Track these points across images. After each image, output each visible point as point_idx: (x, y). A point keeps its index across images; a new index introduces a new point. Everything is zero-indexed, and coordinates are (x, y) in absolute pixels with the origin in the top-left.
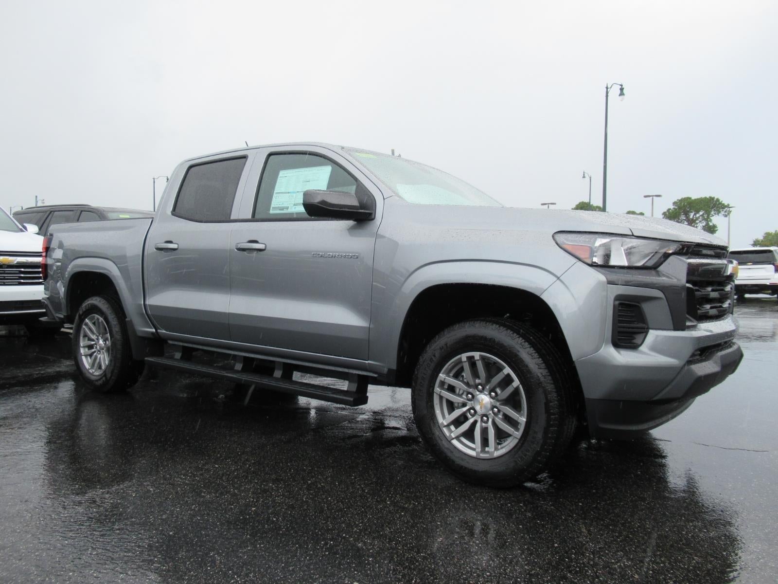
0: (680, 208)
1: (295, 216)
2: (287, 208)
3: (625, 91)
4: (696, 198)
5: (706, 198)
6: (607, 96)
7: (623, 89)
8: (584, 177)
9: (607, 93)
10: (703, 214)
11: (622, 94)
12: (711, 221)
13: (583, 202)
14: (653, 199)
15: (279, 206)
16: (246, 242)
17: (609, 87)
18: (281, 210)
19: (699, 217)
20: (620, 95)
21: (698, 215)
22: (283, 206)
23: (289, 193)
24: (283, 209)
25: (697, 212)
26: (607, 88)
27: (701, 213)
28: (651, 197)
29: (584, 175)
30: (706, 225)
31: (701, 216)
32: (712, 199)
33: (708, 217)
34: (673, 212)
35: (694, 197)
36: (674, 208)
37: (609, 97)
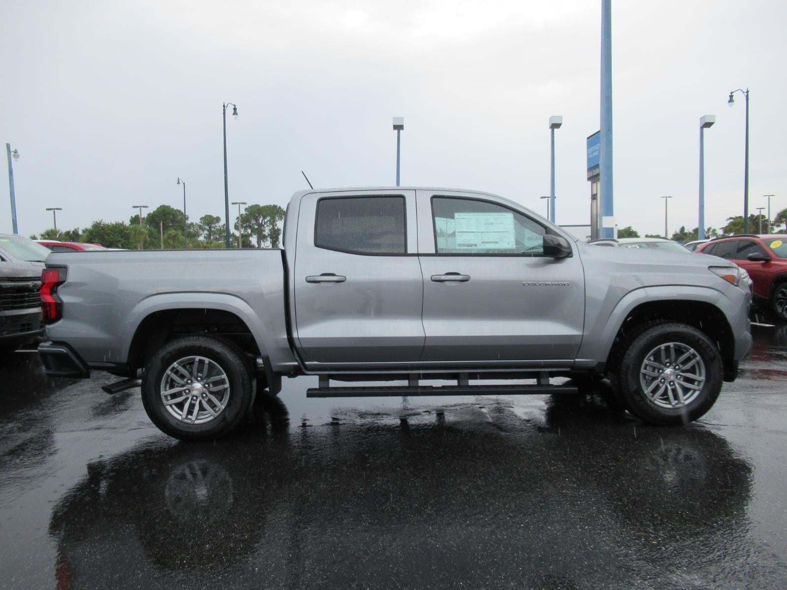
0: (251, 214)
1: (496, 252)
2: (476, 245)
3: (237, 111)
4: (263, 205)
5: (270, 205)
6: (224, 114)
7: (236, 109)
8: (179, 183)
9: (224, 110)
10: (270, 219)
11: (235, 113)
12: (276, 225)
13: (164, 206)
14: (239, 206)
15: (466, 243)
16: (444, 274)
17: (226, 106)
18: (467, 246)
19: (267, 222)
20: (234, 114)
21: (266, 220)
22: (469, 243)
23: (472, 232)
24: (471, 246)
25: (264, 218)
26: (224, 106)
27: (268, 218)
28: (238, 205)
29: (178, 181)
30: (272, 229)
31: (268, 221)
32: (275, 206)
33: (274, 222)
34: (246, 217)
35: (262, 204)
36: (246, 214)
37: (226, 115)
